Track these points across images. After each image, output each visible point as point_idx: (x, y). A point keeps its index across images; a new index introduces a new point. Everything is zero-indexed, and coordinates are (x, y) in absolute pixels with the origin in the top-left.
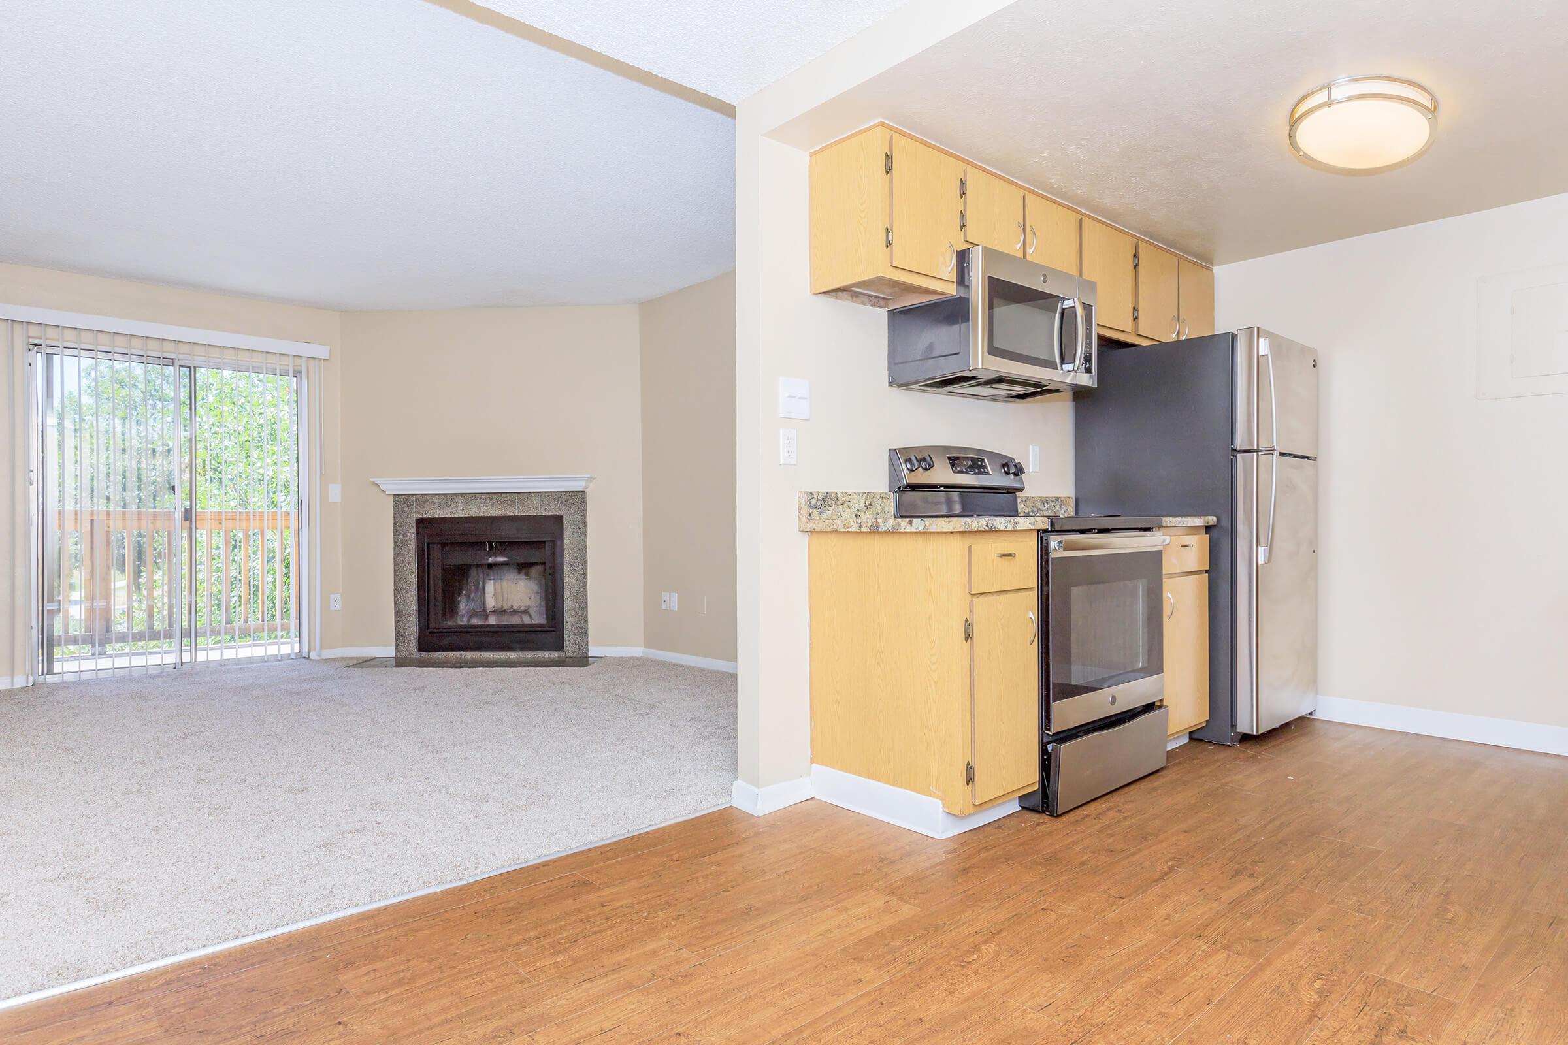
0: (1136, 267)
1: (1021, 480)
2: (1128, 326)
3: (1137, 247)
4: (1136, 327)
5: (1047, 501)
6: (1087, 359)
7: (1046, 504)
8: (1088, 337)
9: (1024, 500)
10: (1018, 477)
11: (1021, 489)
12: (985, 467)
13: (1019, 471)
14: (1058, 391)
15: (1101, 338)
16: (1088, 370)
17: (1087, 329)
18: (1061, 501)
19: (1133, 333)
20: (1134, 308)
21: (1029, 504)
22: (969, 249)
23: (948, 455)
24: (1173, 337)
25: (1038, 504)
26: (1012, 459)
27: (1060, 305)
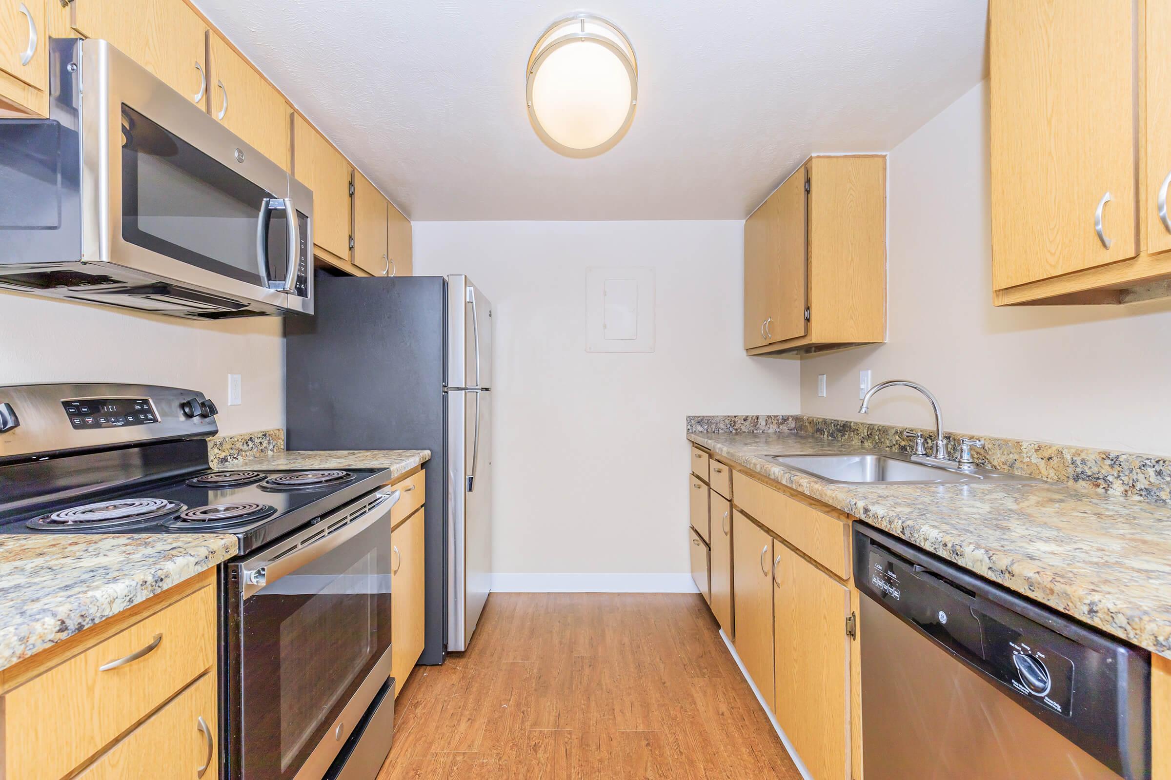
0: (351, 195)
1: (214, 422)
2: (345, 253)
3: (352, 176)
4: (352, 257)
5: (251, 439)
6: (301, 280)
7: (250, 443)
8: (303, 252)
9: (218, 443)
10: (207, 420)
11: (214, 433)
12: (150, 411)
13: (209, 410)
14: (263, 314)
15: (316, 259)
16: (301, 292)
17: (301, 243)
18: (269, 435)
19: (350, 262)
20: (350, 237)
21: (226, 446)
22: (77, 39)
23: (63, 400)
24: (384, 273)
25: (239, 445)
26: (200, 394)
27: (264, 203)
